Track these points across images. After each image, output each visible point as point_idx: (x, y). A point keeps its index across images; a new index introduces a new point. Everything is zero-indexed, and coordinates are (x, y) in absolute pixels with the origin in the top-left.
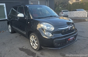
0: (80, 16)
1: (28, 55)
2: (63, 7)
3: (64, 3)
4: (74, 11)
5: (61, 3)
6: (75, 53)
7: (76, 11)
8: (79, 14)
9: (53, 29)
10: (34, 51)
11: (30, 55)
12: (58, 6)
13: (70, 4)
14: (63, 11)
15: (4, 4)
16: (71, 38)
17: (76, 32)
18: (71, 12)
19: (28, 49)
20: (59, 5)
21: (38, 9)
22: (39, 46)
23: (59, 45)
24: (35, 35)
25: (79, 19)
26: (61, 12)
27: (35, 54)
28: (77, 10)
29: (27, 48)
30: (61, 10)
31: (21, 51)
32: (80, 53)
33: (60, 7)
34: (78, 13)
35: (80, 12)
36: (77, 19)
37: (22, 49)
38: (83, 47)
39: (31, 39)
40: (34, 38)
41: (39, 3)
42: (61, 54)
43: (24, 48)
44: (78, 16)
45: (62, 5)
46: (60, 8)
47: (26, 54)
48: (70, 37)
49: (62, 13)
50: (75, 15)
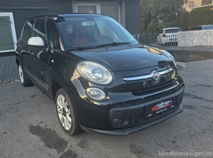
0: (208, 44)
1: (47, 145)
2: (169, 20)
3: (170, 9)
4: (196, 29)
5: (163, 11)
6: (173, 144)
7: (201, 29)
8: (205, 37)
9: (108, 78)
10: (66, 134)
11: (50, 147)
12: (154, 18)
13: (187, 13)
14: (167, 31)
15: (11, 15)
16: (161, 105)
17: (181, 88)
18: (184, 32)
19: (50, 130)
20: (157, 15)
21: (84, 24)
22: (74, 125)
23: (126, 123)
24: (66, 95)
25: (205, 52)
26: (162, 32)
27: (66, 143)
28: (203, 26)
29: (48, 127)
30: (162, 28)
31: (33, 136)
32: (185, 146)
33: (161, 19)
34: (204, 34)
35: (208, 33)
36: (202, 52)
37: (35, 130)
38: (198, 130)
39: (58, 103)
40: (63, 101)
41: (99, 11)
42: (132, 147)
43: (42, 125)
44: (204, 44)
45: (165, 16)
46: (160, 22)
47: (42, 144)
48: (159, 102)
49: (164, 36)
50: (195, 41)
